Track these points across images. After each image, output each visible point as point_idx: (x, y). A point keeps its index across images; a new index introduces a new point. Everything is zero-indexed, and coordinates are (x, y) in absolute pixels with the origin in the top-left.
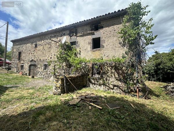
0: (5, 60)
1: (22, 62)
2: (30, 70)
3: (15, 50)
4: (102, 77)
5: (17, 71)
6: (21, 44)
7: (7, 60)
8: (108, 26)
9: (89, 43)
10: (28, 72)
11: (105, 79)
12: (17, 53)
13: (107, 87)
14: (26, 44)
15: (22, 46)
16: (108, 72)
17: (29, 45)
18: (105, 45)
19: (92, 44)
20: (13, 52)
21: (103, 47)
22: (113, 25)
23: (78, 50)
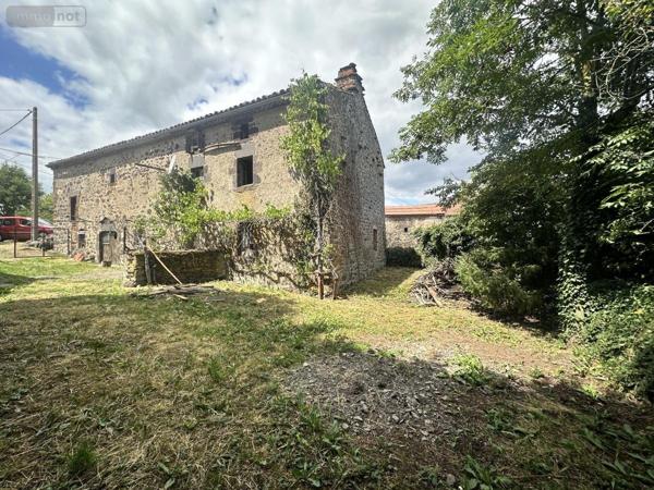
0: (36, 221)
1: (81, 225)
2: (101, 248)
3: (59, 192)
4: (257, 254)
5: (69, 253)
6: (75, 175)
7: (40, 220)
8: (268, 128)
9: (230, 173)
10: (96, 254)
11: (262, 260)
12: (67, 199)
13: (267, 279)
14: (88, 173)
15: (78, 178)
16: (268, 243)
17: (95, 176)
18: (261, 175)
19: (236, 174)
20: (56, 198)
21: (259, 181)
22: (277, 126)
23: (208, 189)
